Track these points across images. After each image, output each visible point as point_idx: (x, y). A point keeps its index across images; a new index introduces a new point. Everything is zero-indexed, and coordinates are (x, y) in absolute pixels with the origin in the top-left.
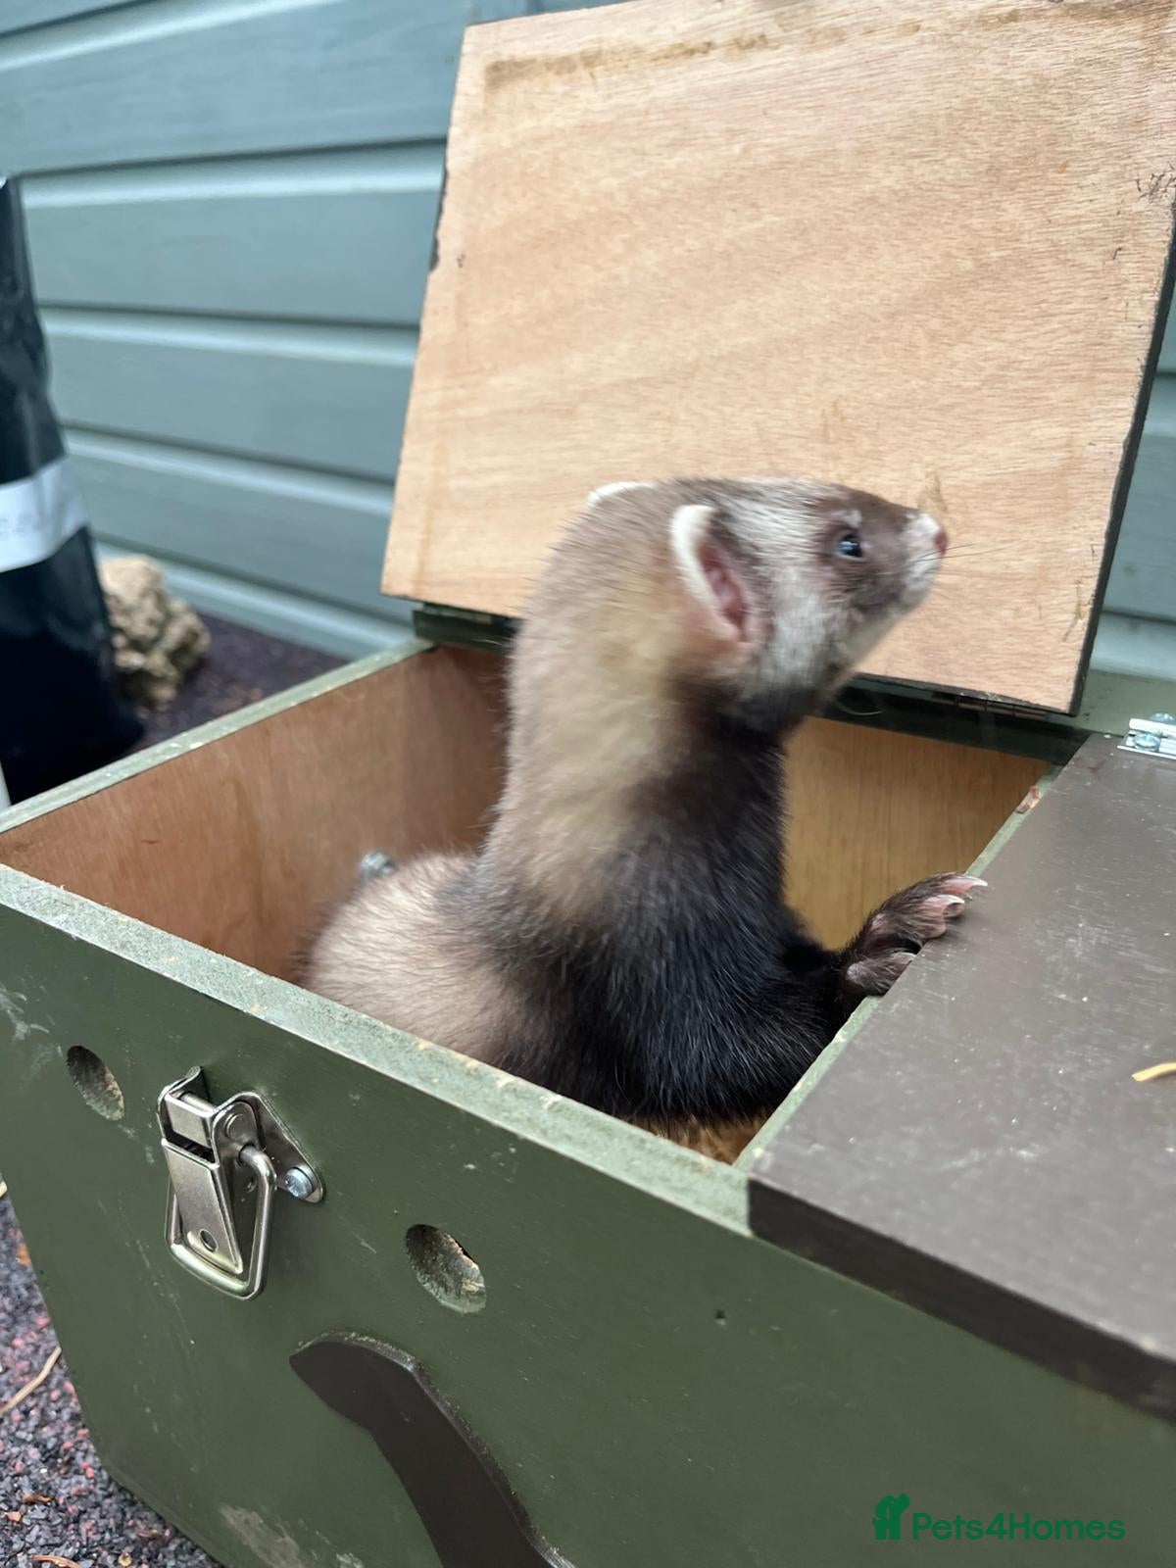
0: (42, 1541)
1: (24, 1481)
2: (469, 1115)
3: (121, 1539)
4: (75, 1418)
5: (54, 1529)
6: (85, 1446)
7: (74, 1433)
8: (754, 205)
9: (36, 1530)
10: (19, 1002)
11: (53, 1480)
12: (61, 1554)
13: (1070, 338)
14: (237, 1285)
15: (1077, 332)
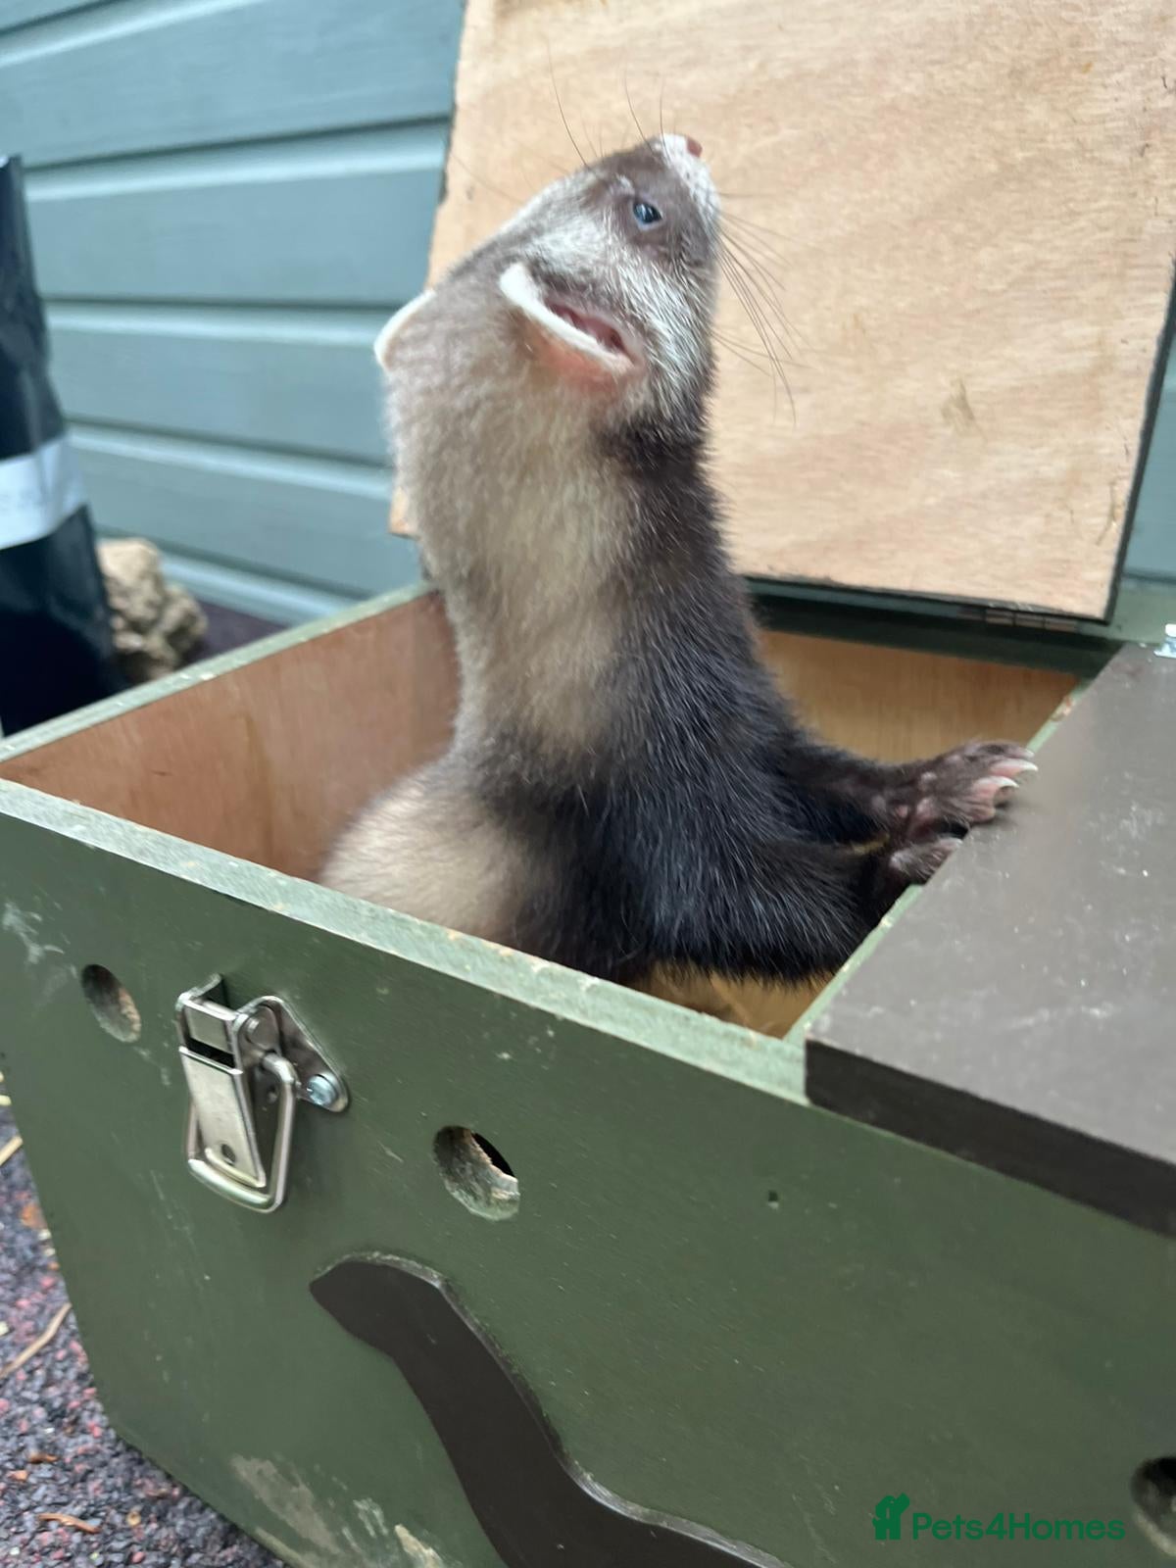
0: (48, 1500)
1: (30, 1440)
2: (505, 998)
3: (130, 1498)
4: (81, 1377)
5: (61, 1488)
6: (92, 1405)
7: (80, 1392)
8: (770, 119)
9: (42, 1490)
10: (32, 923)
11: (59, 1439)
12: (68, 1513)
13: (1100, 235)
14: (259, 1199)
15: (1106, 229)
